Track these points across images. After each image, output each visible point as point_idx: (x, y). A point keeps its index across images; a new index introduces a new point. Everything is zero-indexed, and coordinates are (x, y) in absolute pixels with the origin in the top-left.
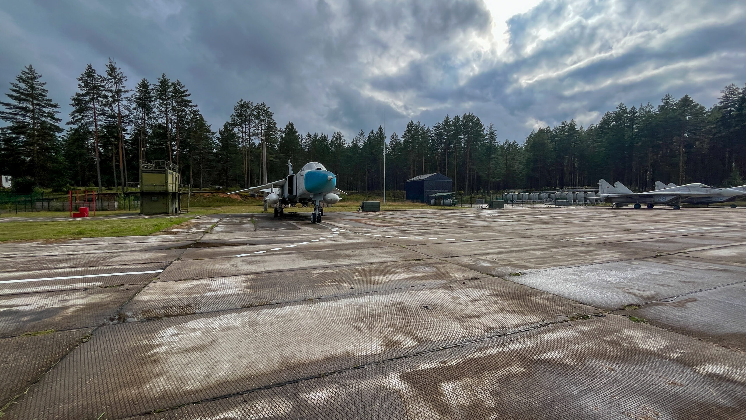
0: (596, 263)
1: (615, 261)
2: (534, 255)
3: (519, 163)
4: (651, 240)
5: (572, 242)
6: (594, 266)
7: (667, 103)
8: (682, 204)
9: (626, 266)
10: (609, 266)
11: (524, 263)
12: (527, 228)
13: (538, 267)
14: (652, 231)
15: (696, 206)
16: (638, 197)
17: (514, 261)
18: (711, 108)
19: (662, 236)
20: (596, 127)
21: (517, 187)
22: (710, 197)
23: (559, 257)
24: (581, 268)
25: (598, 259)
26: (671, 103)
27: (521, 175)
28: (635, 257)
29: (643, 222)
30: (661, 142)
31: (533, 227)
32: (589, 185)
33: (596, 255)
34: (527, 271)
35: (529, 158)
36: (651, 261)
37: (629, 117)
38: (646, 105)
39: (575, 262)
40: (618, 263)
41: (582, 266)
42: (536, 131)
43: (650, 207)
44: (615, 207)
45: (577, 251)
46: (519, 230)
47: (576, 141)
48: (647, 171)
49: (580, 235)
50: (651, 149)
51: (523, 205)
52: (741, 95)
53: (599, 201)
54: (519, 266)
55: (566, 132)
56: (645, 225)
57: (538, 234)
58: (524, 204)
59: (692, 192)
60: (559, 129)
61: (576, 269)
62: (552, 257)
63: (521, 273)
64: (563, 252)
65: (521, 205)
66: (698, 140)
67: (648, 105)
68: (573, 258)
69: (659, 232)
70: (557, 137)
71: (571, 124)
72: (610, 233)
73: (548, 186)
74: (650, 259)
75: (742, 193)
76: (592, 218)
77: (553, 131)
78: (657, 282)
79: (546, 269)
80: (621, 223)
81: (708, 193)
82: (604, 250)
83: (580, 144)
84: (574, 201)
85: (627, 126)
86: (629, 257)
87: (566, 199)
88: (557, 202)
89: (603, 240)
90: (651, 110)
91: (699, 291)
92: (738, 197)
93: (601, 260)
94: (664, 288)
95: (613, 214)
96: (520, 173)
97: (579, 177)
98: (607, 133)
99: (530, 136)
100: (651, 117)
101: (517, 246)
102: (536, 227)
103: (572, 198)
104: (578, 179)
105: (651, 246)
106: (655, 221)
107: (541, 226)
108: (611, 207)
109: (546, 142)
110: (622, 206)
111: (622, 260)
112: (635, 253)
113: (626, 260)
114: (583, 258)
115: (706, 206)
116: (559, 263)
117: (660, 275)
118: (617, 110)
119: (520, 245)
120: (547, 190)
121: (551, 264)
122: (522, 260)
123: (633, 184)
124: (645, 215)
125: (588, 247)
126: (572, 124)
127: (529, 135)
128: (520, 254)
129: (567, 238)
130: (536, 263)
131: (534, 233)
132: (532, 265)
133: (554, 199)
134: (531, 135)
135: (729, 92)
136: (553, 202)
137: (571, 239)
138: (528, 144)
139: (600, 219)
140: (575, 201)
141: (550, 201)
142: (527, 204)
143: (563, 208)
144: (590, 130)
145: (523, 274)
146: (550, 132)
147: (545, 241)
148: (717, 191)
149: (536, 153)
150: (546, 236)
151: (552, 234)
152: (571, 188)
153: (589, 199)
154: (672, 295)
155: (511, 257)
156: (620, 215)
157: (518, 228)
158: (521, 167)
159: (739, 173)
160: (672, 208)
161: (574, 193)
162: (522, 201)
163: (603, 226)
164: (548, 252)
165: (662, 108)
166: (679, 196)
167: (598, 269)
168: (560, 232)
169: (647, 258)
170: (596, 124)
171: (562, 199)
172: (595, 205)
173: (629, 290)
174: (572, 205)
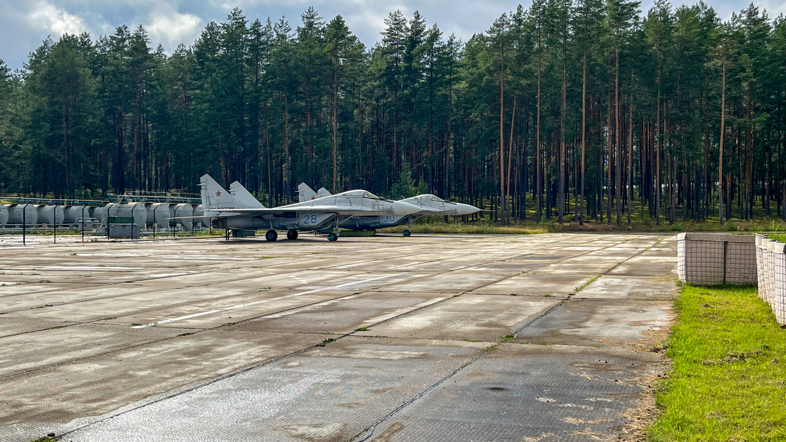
0: (220, 377)
1: (258, 365)
2: (79, 375)
3: (12, 121)
4: (308, 308)
5: (163, 330)
6: (220, 385)
7: (310, 25)
8: (340, 229)
9: (279, 374)
10: (251, 380)
11: (55, 405)
12: (48, 301)
13: (97, 408)
14: (305, 288)
15: (359, 233)
16: (271, 217)
17: (29, 403)
18: (372, 49)
19: (323, 298)
20: (189, 53)
21: (5, 187)
22: (377, 216)
23: (142, 373)
24: (196, 394)
25: (226, 366)
26: (317, 26)
27: (16, 154)
28: (290, 350)
29: (287, 270)
30: (303, 104)
31: (64, 299)
32: (178, 187)
33: (221, 355)
34: (68, 425)
35: (39, 111)
36: (319, 356)
37: (249, 41)
38: (279, 23)
39: (180, 379)
40: (263, 369)
41: (196, 388)
42: (56, 41)
43: (292, 237)
44: (231, 239)
45: (177, 351)
46: (26, 309)
47: (149, 79)
48: (282, 163)
49: (176, 310)
50: (288, 116)
51: (28, 238)
52: (410, 33)
53: (199, 224)
54: (43, 414)
55: (127, 54)
56: (292, 275)
57: (79, 317)
58: (29, 233)
59: (355, 207)
60: (112, 44)
61: (184, 398)
62: (124, 375)
63: (52, 435)
64: (149, 359)
65: (21, 238)
66: (357, 106)
67: (283, 22)
68: (173, 372)
69: (318, 289)
70: (105, 62)
71: (138, 37)
72: (235, 300)
73: (87, 186)
74: (317, 351)
75: (416, 209)
76: (195, 267)
77: (97, 46)
78: (338, 401)
79: (116, 412)
80: (251, 274)
81: (376, 209)
82: (232, 340)
83: (158, 87)
84: (148, 226)
85: (248, 61)
86: (280, 353)
87: (132, 220)
88: (111, 229)
89: (224, 318)
90: (287, 34)
91: (402, 407)
92: (413, 216)
93: (230, 368)
94: (351, 411)
95: (233, 255)
96: (15, 147)
97: (156, 167)
98: (211, 71)
99: (41, 51)
100: (286, 49)
101: (28, 357)
102: (71, 298)
103: (145, 219)
104: (154, 173)
105: (312, 321)
106: (307, 267)
107: (83, 293)
108: (224, 239)
109: (80, 71)
110: (245, 236)
111: (269, 361)
112: (288, 341)
113: (277, 359)
114: (194, 367)
115: (372, 233)
116: (144, 391)
117: (339, 384)
118: (228, 22)
119: (36, 352)
120: (86, 196)
121: (127, 395)
122: (49, 396)
123: (261, 189)
124: (287, 256)
125: (200, 339)
126: (140, 37)
127: (37, 48)
128: (40, 379)
129: (151, 321)
130: (90, 397)
131: (66, 314)
132: (79, 407)
133: (104, 219)
134: (42, 48)
135: (395, 24)
136: (101, 229)
137: (160, 323)
138: (35, 74)
139: (209, 267)
140: (150, 225)
141: (94, 226)
142: (35, 233)
143: (126, 243)
144: (177, 56)
145: (61, 437)
146: (89, 48)
147: (99, 334)
148: (386, 204)
149: (55, 99)
150: (99, 318)
151: (115, 313)
152: (141, 194)
153: (180, 221)
154: (366, 425)
155: (18, 393)
156: (245, 255)
157: (24, 304)
158: (19, 132)
159: (410, 173)
160: (326, 239)
161: (148, 205)
162: (24, 227)
163: (220, 284)
164: (113, 364)
165: (304, 34)
166: (335, 215)
167: (229, 390)
168: (133, 306)
169: (310, 348)
170: (191, 45)
171: (122, 220)
172: (193, 234)
173: (296, 430)
174: (145, 235)
